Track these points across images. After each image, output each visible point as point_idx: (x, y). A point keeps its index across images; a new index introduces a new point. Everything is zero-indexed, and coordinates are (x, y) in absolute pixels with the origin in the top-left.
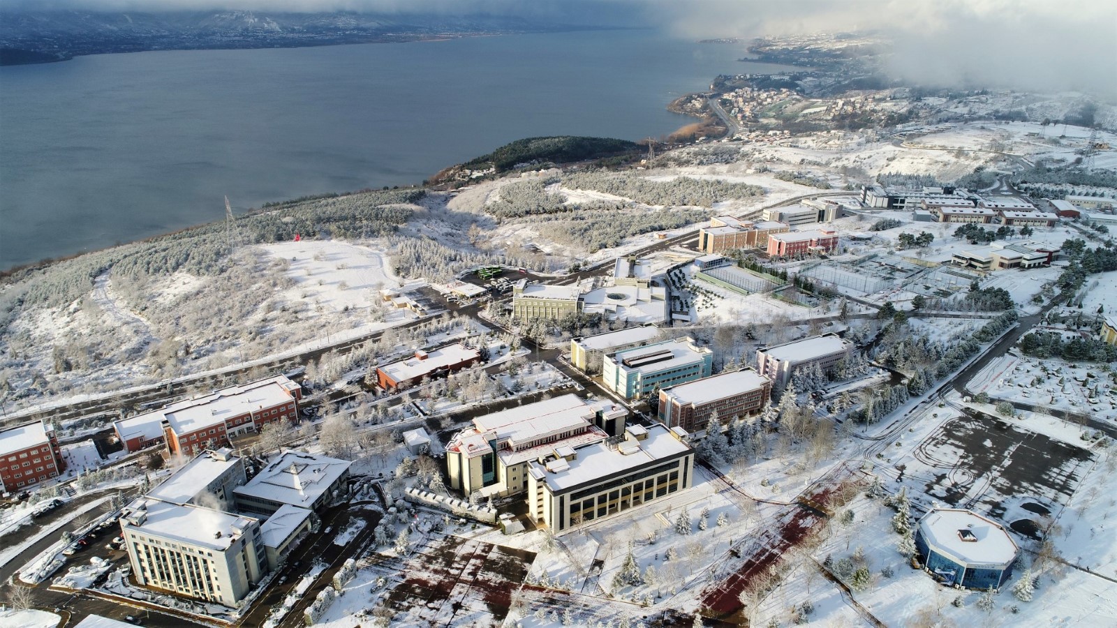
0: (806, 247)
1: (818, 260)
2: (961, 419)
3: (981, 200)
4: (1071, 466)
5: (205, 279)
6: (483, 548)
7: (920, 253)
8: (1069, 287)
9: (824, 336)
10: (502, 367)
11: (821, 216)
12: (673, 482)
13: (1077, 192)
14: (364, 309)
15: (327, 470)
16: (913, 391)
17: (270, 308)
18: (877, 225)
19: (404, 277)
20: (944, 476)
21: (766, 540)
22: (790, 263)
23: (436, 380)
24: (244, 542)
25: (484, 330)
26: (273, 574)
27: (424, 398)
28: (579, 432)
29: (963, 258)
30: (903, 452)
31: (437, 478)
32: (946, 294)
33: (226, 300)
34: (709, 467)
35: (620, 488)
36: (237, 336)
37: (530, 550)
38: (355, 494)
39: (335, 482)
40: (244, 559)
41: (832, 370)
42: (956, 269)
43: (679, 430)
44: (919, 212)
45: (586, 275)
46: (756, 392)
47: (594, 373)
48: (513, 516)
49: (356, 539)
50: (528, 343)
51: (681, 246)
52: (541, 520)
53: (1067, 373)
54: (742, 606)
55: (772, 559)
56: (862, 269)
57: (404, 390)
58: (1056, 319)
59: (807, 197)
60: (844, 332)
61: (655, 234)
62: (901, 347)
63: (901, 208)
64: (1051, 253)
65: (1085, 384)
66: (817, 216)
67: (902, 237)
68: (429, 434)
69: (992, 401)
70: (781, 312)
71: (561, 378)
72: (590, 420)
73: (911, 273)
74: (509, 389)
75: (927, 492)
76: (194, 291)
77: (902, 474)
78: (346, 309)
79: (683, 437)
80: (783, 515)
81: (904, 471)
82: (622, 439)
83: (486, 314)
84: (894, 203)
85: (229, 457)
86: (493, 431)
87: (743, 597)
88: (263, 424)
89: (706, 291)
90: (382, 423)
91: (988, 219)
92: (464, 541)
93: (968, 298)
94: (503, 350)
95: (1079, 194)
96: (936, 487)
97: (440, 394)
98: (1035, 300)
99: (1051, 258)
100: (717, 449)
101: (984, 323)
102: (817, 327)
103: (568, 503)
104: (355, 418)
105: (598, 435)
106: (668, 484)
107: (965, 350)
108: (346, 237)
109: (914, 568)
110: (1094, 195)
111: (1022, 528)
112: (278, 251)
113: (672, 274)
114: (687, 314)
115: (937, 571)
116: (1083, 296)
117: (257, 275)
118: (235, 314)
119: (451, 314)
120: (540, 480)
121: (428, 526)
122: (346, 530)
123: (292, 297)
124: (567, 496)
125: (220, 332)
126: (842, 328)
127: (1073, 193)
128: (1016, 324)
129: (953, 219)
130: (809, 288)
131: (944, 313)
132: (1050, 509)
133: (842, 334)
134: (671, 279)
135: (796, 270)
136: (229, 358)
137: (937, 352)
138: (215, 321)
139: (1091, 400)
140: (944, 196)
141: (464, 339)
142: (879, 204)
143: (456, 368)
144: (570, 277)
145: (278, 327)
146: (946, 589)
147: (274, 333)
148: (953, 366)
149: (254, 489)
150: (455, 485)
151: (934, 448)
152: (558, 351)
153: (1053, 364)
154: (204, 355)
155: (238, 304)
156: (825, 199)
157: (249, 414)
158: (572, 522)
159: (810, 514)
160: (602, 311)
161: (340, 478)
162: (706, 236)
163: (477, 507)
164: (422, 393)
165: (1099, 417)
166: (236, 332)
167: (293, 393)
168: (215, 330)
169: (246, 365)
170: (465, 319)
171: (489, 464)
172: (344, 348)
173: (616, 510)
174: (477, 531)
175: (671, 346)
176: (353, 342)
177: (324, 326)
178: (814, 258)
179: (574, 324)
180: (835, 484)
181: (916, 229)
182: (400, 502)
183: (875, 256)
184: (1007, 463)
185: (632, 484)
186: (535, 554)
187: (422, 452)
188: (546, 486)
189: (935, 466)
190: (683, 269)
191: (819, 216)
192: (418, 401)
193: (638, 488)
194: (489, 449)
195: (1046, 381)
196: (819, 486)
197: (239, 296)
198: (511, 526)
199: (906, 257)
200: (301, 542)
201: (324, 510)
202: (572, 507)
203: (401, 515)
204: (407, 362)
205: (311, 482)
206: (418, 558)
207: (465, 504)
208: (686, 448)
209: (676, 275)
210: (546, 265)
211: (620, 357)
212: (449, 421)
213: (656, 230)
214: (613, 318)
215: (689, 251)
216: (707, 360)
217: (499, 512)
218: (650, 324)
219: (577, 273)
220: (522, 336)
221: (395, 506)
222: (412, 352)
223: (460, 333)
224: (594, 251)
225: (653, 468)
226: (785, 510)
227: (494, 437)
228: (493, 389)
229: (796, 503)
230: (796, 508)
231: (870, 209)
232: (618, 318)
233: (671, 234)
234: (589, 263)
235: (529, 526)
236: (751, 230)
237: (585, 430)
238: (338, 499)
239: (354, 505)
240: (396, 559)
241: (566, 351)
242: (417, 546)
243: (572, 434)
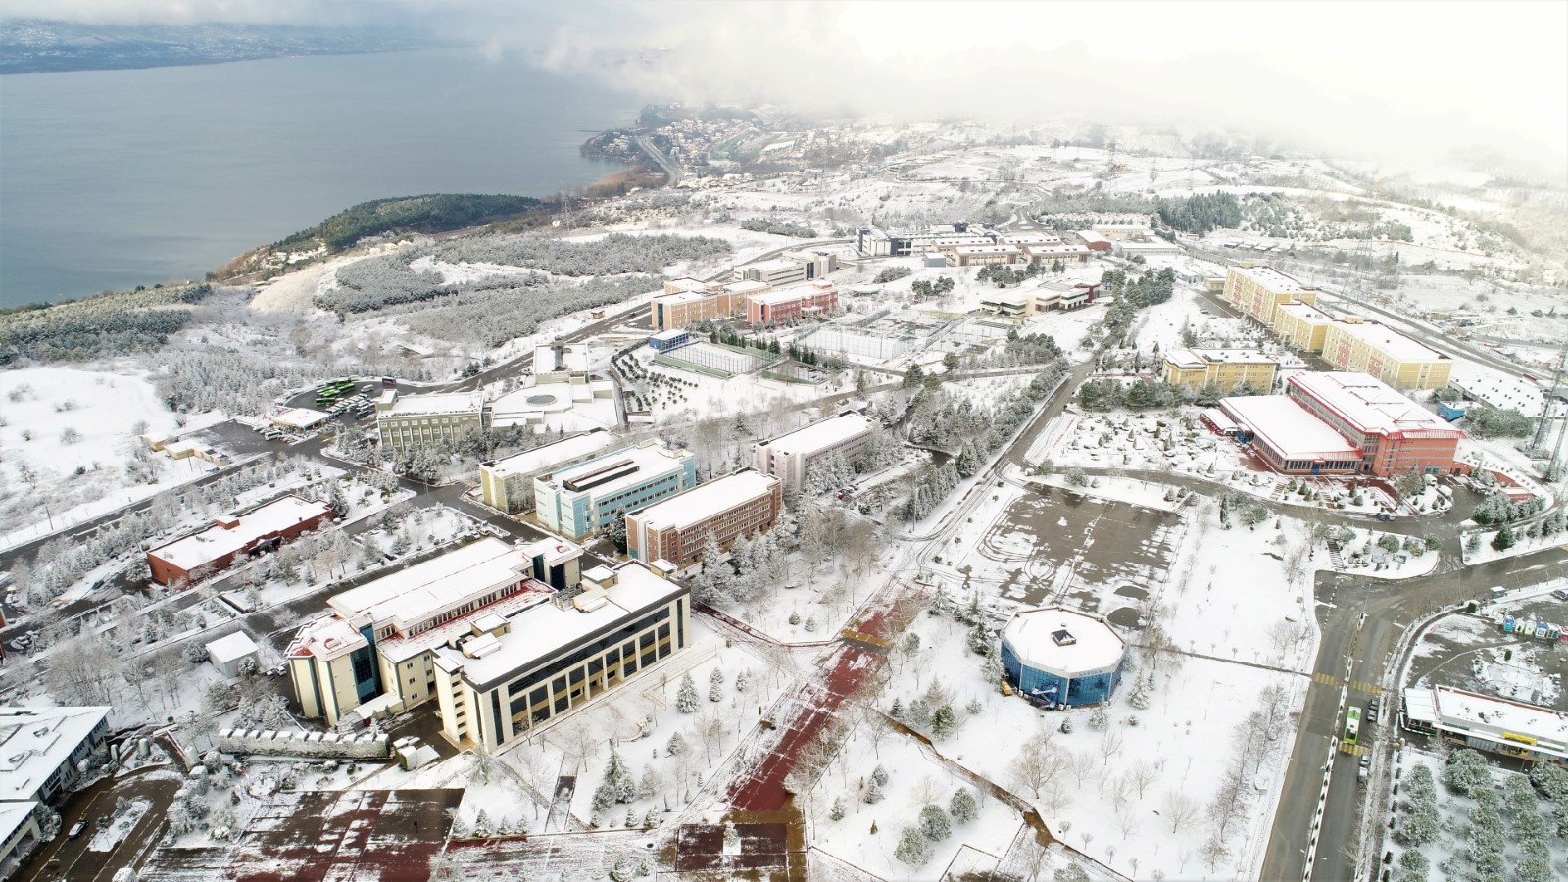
0: (798, 308)
1: (816, 324)
2: (1026, 497)
3: (999, 237)
4: (1160, 535)
6: (370, 800)
7: (940, 304)
8: (1117, 325)
9: (841, 415)
10: (371, 521)
11: (810, 271)
12: (665, 641)
13: (1104, 221)
14: (112, 470)
15: (61, 729)
16: (964, 470)
18: (882, 276)
19: (184, 411)
20: (1019, 572)
21: (808, 696)
22: (778, 332)
23: (259, 556)
25: (331, 473)
27: (240, 587)
28: (510, 593)
29: (993, 304)
30: (964, 553)
31: (277, 704)
32: (980, 349)
34: (712, 612)
35: (585, 663)
37: (453, 785)
38: (125, 759)
39: (82, 743)
41: (860, 458)
42: (988, 319)
43: (664, 564)
44: (931, 256)
45: (490, 378)
46: (761, 498)
47: (523, 509)
48: (417, 739)
49: (133, 835)
50: (411, 480)
51: (626, 325)
52: (463, 737)
53: (1135, 424)
54: (789, 795)
55: (821, 721)
56: (873, 331)
57: (200, 580)
58: (1110, 365)
59: (791, 249)
60: (865, 409)
61: (588, 312)
62: (940, 418)
63: (908, 253)
64: (1091, 288)
65: (1157, 435)
66: (805, 271)
67: (916, 286)
68: (254, 641)
69: (1059, 471)
70: (778, 394)
71: (470, 523)
72: (526, 572)
73: (933, 330)
74: (388, 551)
75: (1002, 595)
77: (968, 578)
78: (81, 472)
79: (670, 572)
80: (825, 659)
81: (971, 574)
82: (579, 589)
83: (333, 451)
84: (898, 247)
86: (365, 612)
87: (790, 783)
89: (672, 379)
90: (164, 636)
91: (1013, 258)
92: (336, 796)
93: (1008, 350)
94: (369, 498)
95: (1107, 223)
96: (1012, 587)
97: (268, 577)
98: (1084, 344)
99: (1092, 294)
100: (719, 584)
101: (1031, 378)
102: (828, 407)
103: (506, 700)
104: (113, 635)
105: (542, 589)
106: (657, 645)
107: (1017, 413)
108: (69, 360)
109: (1004, 693)
110: (1122, 223)
111: (1123, 619)
113: (619, 362)
114: (648, 413)
115: (1035, 692)
116: (1134, 335)
119: (275, 458)
120: (455, 672)
121: (270, 784)
122: (111, 821)
124: (503, 689)
126: (864, 405)
127: (1100, 222)
128: (1068, 375)
129: (972, 261)
130: (809, 360)
131: (983, 372)
132: (1148, 591)
133: (863, 411)
134: (619, 369)
135: (790, 338)
137: (984, 419)
139: (1167, 452)
140: (957, 235)
141: (301, 490)
142: (880, 251)
143: (292, 533)
144: (465, 384)
146: (1048, 714)
148: (1006, 435)
150: (310, 707)
151: (1002, 539)
152: (460, 487)
153: (1118, 416)
156: (812, 249)
158: (517, 728)
159: (861, 651)
160: (521, 423)
161: (90, 736)
162: (660, 307)
163: (354, 735)
164: (234, 582)
165: (1180, 471)
170: (299, 460)
171: (367, 668)
172: (80, 533)
173: (583, 699)
174: (358, 775)
175: (631, 454)
176: (100, 521)
177: (42, 503)
178: (810, 322)
179: (480, 445)
180: (887, 605)
181: (932, 275)
182: (211, 755)
183: (887, 312)
184: (1089, 542)
185: (603, 654)
186: (461, 792)
187: (251, 672)
188: (466, 680)
189: (1006, 561)
190: (635, 353)
191: (808, 272)
192: (229, 595)
193: (613, 658)
194: (362, 642)
195: (1114, 437)
196: (867, 611)
198: (416, 755)
199: (925, 311)
200: (21, 862)
201: (65, 797)
202: (512, 704)
203: (215, 778)
204: (202, 536)
205: (31, 753)
206: (254, 839)
207: (330, 736)
208: (676, 588)
209: (625, 363)
210: (424, 371)
211: (558, 479)
212: (288, 615)
213: (587, 306)
214: (539, 430)
215: (638, 330)
216: (687, 465)
217: (393, 737)
218: (598, 430)
219: (474, 377)
220: (399, 473)
221: (202, 764)
222: (209, 521)
223: (294, 481)
224: (499, 345)
225: (629, 626)
226: (826, 651)
227: (369, 621)
228: (359, 555)
229: (840, 640)
230: (841, 646)
231: (869, 257)
232: (548, 429)
233: (610, 311)
234: (494, 361)
235: (446, 750)
236: (721, 294)
237: (519, 588)
238: (91, 774)
239: (123, 777)
240: (213, 849)
241: (474, 484)
242: (252, 822)
243: (498, 596)
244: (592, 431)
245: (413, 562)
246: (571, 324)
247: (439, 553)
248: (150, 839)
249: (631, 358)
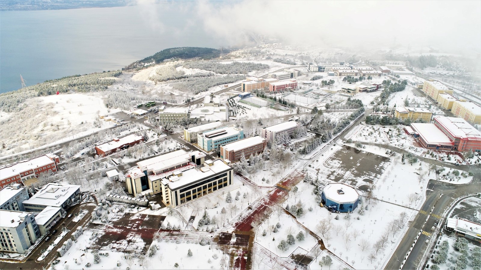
0: (285, 87)
1: (290, 92)
2: (342, 150)
3: (354, 67)
4: (382, 164)
5: (11, 114)
6: (141, 217)
7: (329, 88)
8: (384, 97)
9: (289, 121)
10: (153, 142)
11: (292, 76)
12: (225, 182)
13: (390, 63)
14: (90, 123)
15: (68, 190)
16: (324, 140)
17: (45, 125)
18: (313, 78)
19: (110, 108)
20: (334, 172)
21: (263, 201)
22: (278, 94)
23: (123, 150)
24: (26, 223)
25: (146, 128)
26: (42, 237)
27: (117, 158)
28: (185, 165)
29: (345, 89)
30: (319, 164)
31: (121, 189)
32: (338, 103)
33: (23, 122)
34: (241, 175)
35: (202, 186)
36: (29, 138)
37: (163, 215)
38: (83, 200)
39: (73, 194)
40: (27, 231)
41: (293, 134)
42: (343, 94)
43: (227, 161)
44: (330, 72)
45: (193, 103)
46: (260, 144)
47: (194, 142)
48: (156, 202)
49: (83, 219)
50: (166, 131)
51: (234, 90)
52: (168, 203)
53: (382, 129)
54: (252, 227)
55: (265, 208)
56: (306, 95)
57: (108, 155)
58: (377, 110)
59: (287, 68)
61: (223, 85)
62: (319, 124)
63: (323, 71)
64: (378, 85)
65: (388, 133)
66: (290, 76)
67: (323, 82)
68: (118, 172)
69: (354, 142)
70: (273, 113)
71: (179, 145)
72: (189, 160)
73: (325, 96)
74: (156, 151)
75: (327, 178)
76: (7, 119)
78: (82, 123)
79: (229, 163)
80: (270, 192)
81: (319, 171)
82: (203, 166)
83: (147, 122)
84: (320, 69)
85: (19, 188)
86: (145, 167)
87: (253, 224)
88: (39, 174)
89: (244, 107)
90: (97, 169)
91: (356, 74)
92: (133, 214)
93: (346, 104)
94: (154, 136)
95: (391, 64)
96: (331, 176)
97: (124, 155)
98: (371, 103)
99: (378, 87)
100: (244, 168)
101: (352, 113)
102: (287, 118)
103: (179, 194)
104: (84, 167)
105: (194, 165)
106: (223, 183)
107: (344, 124)
108: (82, 92)
109: (321, 206)
110: (396, 64)
111: (363, 188)
112: (47, 100)
113: (229, 101)
114: (235, 117)
115: (330, 207)
116: (388, 101)
117: (38, 110)
118: (28, 129)
119: (132, 123)
120: (166, 185)
121: (117, 210)
122: (78, 214)
123: (56, 119)
124: (178, 191)
125: (20, 137)
126: (297, 118)
127: (388, 63)
128: (364, 113)
129: (343, 75)
130: (285, 103)
131: (337, 110)
132: (373, 181)
133: (296, 120)
134: (229, 103)
135: (280, 96)
136: (27, 148)
137: (334, 125)
138: (18, 132)
139: (390, 139)
140: (340, 66)
141: (137, 132)
142: (315, 70)
143: (132, 144)
144: (186, 105)
145: (49, 133)
146: (333, 214)
147: (48, 136)
148: (340, 130)
149: (33, 201)
150: (130, 192)
151: (331, 162)
152: (179, 134)
153: (376, 127)
154: (12, 148)
155: (29, 124)
156: (294, 69)
157: (32, 170)
158: (182, 202)
159: (281, 190)
160: (198, 117)
161: (75, 193)
162: (244, 85)
163: (140, 199)
164: (116, 156)
165: (393, 145)
166: (28, 137)
167: (54, 159)
168: (18, 136)
169: (33, 150)
170: (138, 124)
171: (145, 182)
172: (80, 140)
173: (201, 196)
174: (140, 210)
175: (227, 129)
176: (85, 137)
177: (72, 131)
178: (288, 92)
179: (186, 123)
180: (292, 178)
181: (327, 79)
182: (104, 201)
183: (312, 90)
184: (358, 165)
185: (207, 184)
186: (165, 217)
187: (117, 180)
188: (169, 188)
189: (331, 168)
190: (234, 99)
191: (291, 76)
192: (115, 160)
193: (210, 185)
194: (144, 175)
195: (374, 133)
196: (286, 179)
197: (30, 120)
198: (155, 206)
199: (324, 90)
200: (56, 222)
201: (68, 207)
202: (181, 195)
203: (104, 207)
204: (109, 143)
205: (61, 195)
206: (112, 223)
207: (133, 199)
208: (230, 168)
209: (231, 101)
210: (175, 100)
211: (204, 134)
212: (128, 166)
213: (223, 84)
214: (203, 119)
215: (237, 91)
216: (241, 133)
217: (149, 201)
218: (218, 121)
219: (189, 103)
220: (163, 129)
221: (101, 203)
222: (112, 139)
223: (135, 129)
224: (197, 94)
225: (217, 176)
226: (271, 189)
227: (146, 169)
228: (149, 151)
229: (276, 186)
230: (275, 189)
231: (311, 72)
232: (205, 119)
233: (230, 85)
234: (195, 98)
235: (163, 206)
236: (263, 82)
237: (187, 164)
238: (75, 202)
239: (82, 204)
240: (102, 225)
241: (182, 134)
242: (112, 219)
243: (181, 166)
244: (217, 121)
245: (162, 154)
246: (218, 89)
247: (170, 152)
248: (87, 220)
249: (233, 100)
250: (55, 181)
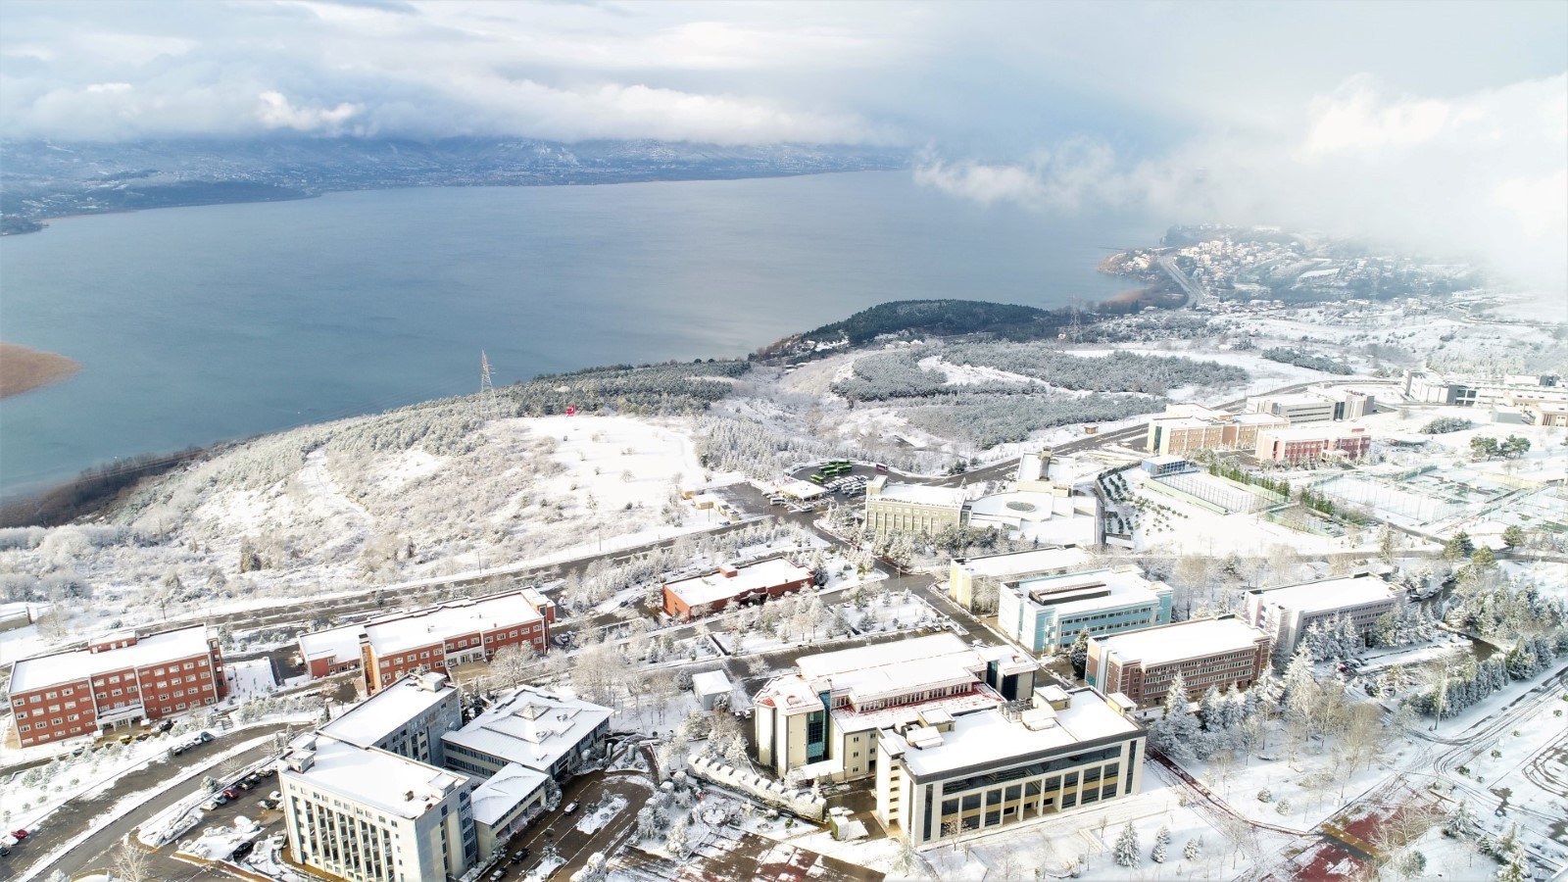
0: (1318, 450)
1: (1339, 471)
5: (444, 460)
6: (800, 858)
7: (1507, 468)
9: (1356, 576)
10: (845, 594)
11: (1339, 411)
12: (1110, 781)
14: (652, 510)
15: (577, 719)
16: (1516, 672)
17: (526, 502)
18: (1432, 425)
19: (712, 469)
22: (1292, 473)
23: (748, 607)
24: (444, 811)
25: (820, 544)
26: (483, 865)
27: (728, 631)
28: (960, 692)
30: (1505, 770)
31: (737, 746)
33: (469, 488)
34: (1168, 764)
35: (1023, 782)
36: (478, 535)
37: (877, 867)
38: (615, 759)
39: (588, 736)
40: (443, 838)
41: (1375, 630)
43: (1122, 699)
44: (1501, 410)
45: (974, 478)
46: (1243, 652)
47: (985, 612)
48: (851, 812)
49: (609, 827)
50: (886, 564)
51: (1119, 444)
52: (894, 822)
56: (1411, 486)
57: (699, 617)
59: (1319, 385)
60: (1388, 574)
61: (1081, 426)
62: (1489, 601)
63: (1470, 403)
66: (1332, 411)
67: (1476, 442)
68: (731, 681)
70: (1281, 541)
71: (933, 615)
72: (979, 674)
73: (1494, 496)
74: (854, 626)
75: (1553, 837)
76: (430, 475)
77: (1505, 804)
78: (629, 507)
79: (1127, 709)
80: (1297, 852)
81: (1508, 799)
82: (1029, 705)
83: (824, 523)
84: (1458, 395)
85: (440, 686)
86: (826, 678)
88: (496, 649)
89: (1159, 506)
90: (663, 660)
92: (772, 844)
94: (846, 572)
97: (751, 626)
100: (1181, 735)
102: (1341, 565)
103: (939, 798)
104: (626, 649)
105: (992, 697)
106: (1101, 783)
108: (637, 413)
112: (541, 427)
113: (1106, 481)
114: (1129, 538)
117: (513, 456)
118: (478, 507)
119: (775, 521)
120: (896, 757)
121: (720, 816)
122: (596, 808)
123: (555, 488)
124: (938, 786)
125: (456, 530)
126: (1387, 569)
129: (1559, 421)
130: (1326, 507)
131: (1559, 555)
133: (1386, 577)
134: (1105, 488)
135: (1304, 482)
136: (469, 564)
137: (1553, 613)
138: (452, 515)
140: (1542, 388)
141: (791, 554)
142: (1433, 398)
143: (777, 592)
144: (950, 480)
145: (533, 527)
147: (528, 534)
149: (470, 737)
150: (765, 759)
152: (930, 578)
154: (432, 559)
155: (484, 494)
156: (1344, 387)
157: (479, 635)
158: (945, 829)
159: (1345, 855)
160: (998, 526)
161: (595, 731)
162: (1159, 431)
163: (797, 792)
164: (723, 624)
166: (477, 531)
167: (542, 610)
168: (451, 526)
169: (485, 573)
170: (795, 527)
171: (818, 730)
172: (620, 558)
173: (1015, 819)
174: (794, 830)
175: (1107, 578)
176: (634, 551)
177: (597, 527)
178: (1332, 467)
179: (955, 541)
180: (1386, 810)
181: (1501, 433)
182: (680, 774)
183: (1433, 468)
185: (1043, 777)
186: (882, 876)
187: (720, 706)
188: (905, 767)
190: (1124, 474)
191: (1336, 412)
192: (718, 636)
193: (1052, 786)
194: (820, 706)
196: (1359, 810)
197: (488, 482)
198: (846, 827)
199: (1491, 473)
200: (529, 822)
201: (568, 777)
202: (945, 804)
203: (679, 795)
204: (707, 579)
205: (552, 733)
206: (700, 862)
207: (777, 786)
208: (1132, 728)
209: (1113, 483)
210: (915, 462)
211: (1025, 588)
212: (761, 665)
213: (1081, 421)
214: (1014, 536)
215: (1131, 451)
216: (1164, 600)
217: (830, 804)
218: (1073, 546)
219: (960, 474)
220: (877, 554)
221: (671, 781)
222: (714, 567)
223: (786, 545)
224: (988, 447)
225: (1078, 754)
226: (1300, 843)
227: (827, 687)
228: (830, 624)
229: (1319, 834)
230: (1320, 842)
231: (1418, 403)
232: (1023, 536)
233: (1105, 428)
234: (980, 462)
235: (874, 830)
236: (1229, 424)
237: (970, 689)
238: (590, 764)
239: (612, 774)
240: (667, 860)
241: (942, 578)
242: (700, 845)
243: (948, 692)
244: (1067, 547)
245: (876, 641)
246: (1062, 436)
247: (900, 637)
248: (620, 835)
249: (1120, 478)
250: (538, 681)
